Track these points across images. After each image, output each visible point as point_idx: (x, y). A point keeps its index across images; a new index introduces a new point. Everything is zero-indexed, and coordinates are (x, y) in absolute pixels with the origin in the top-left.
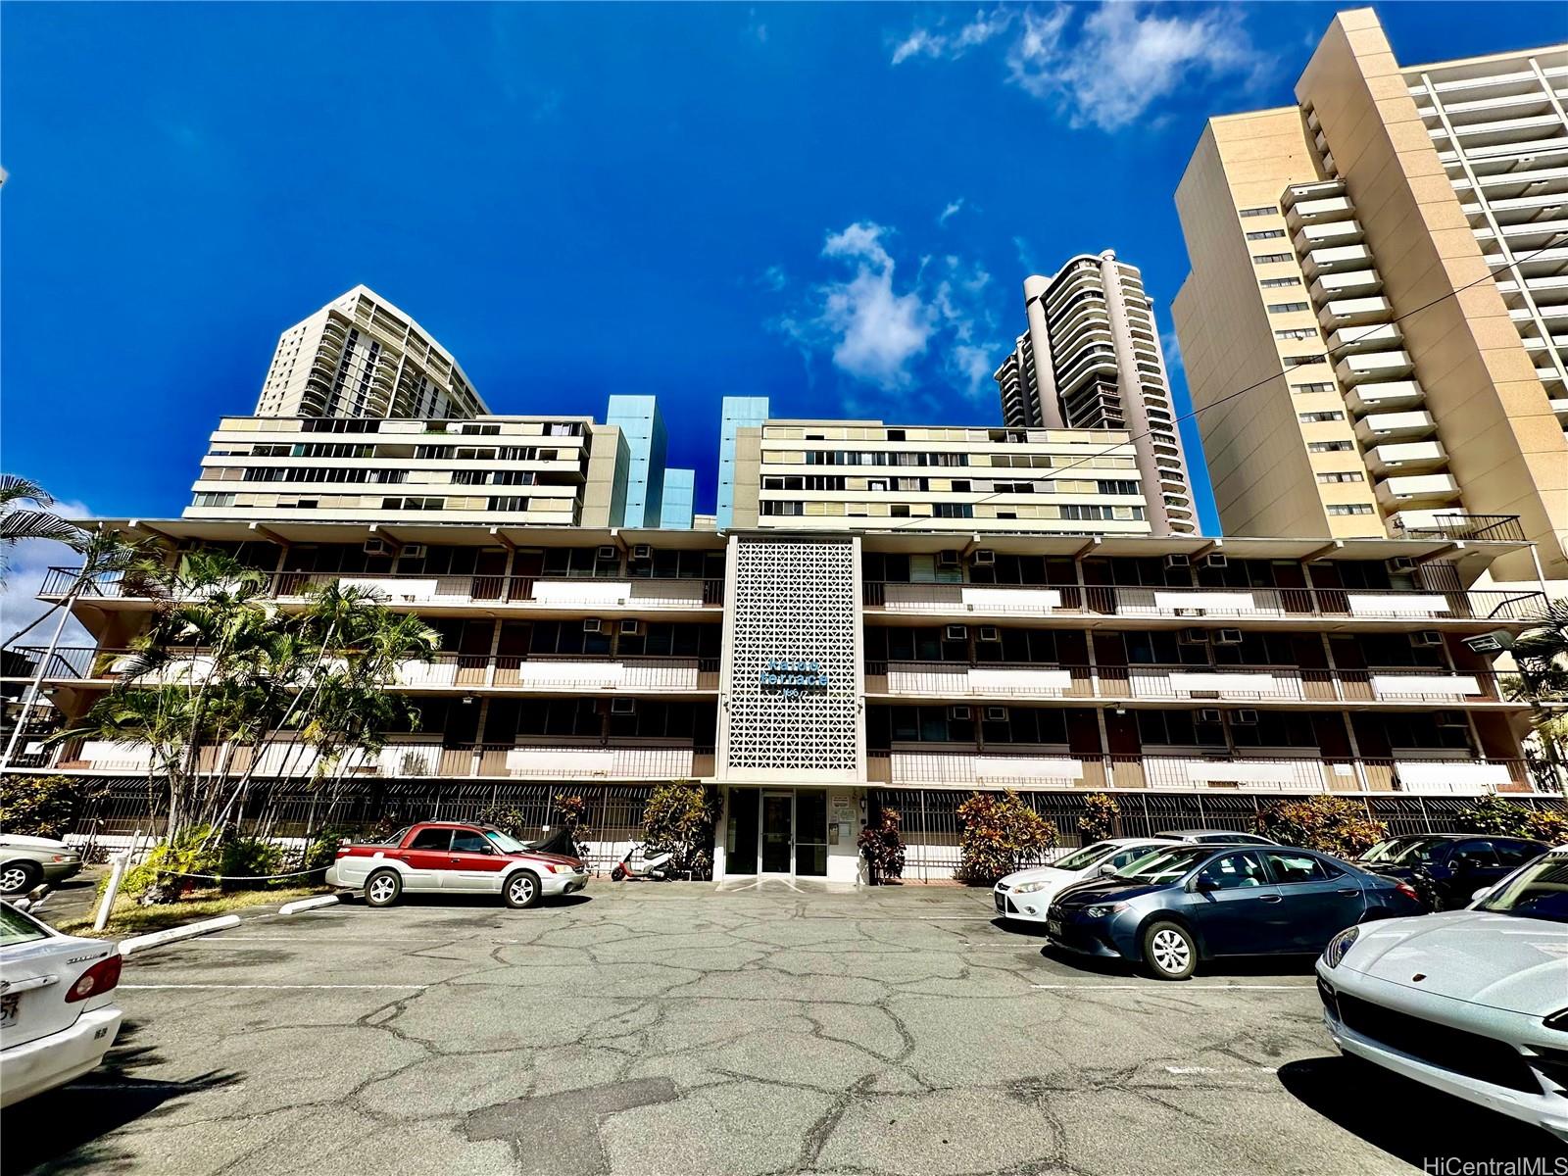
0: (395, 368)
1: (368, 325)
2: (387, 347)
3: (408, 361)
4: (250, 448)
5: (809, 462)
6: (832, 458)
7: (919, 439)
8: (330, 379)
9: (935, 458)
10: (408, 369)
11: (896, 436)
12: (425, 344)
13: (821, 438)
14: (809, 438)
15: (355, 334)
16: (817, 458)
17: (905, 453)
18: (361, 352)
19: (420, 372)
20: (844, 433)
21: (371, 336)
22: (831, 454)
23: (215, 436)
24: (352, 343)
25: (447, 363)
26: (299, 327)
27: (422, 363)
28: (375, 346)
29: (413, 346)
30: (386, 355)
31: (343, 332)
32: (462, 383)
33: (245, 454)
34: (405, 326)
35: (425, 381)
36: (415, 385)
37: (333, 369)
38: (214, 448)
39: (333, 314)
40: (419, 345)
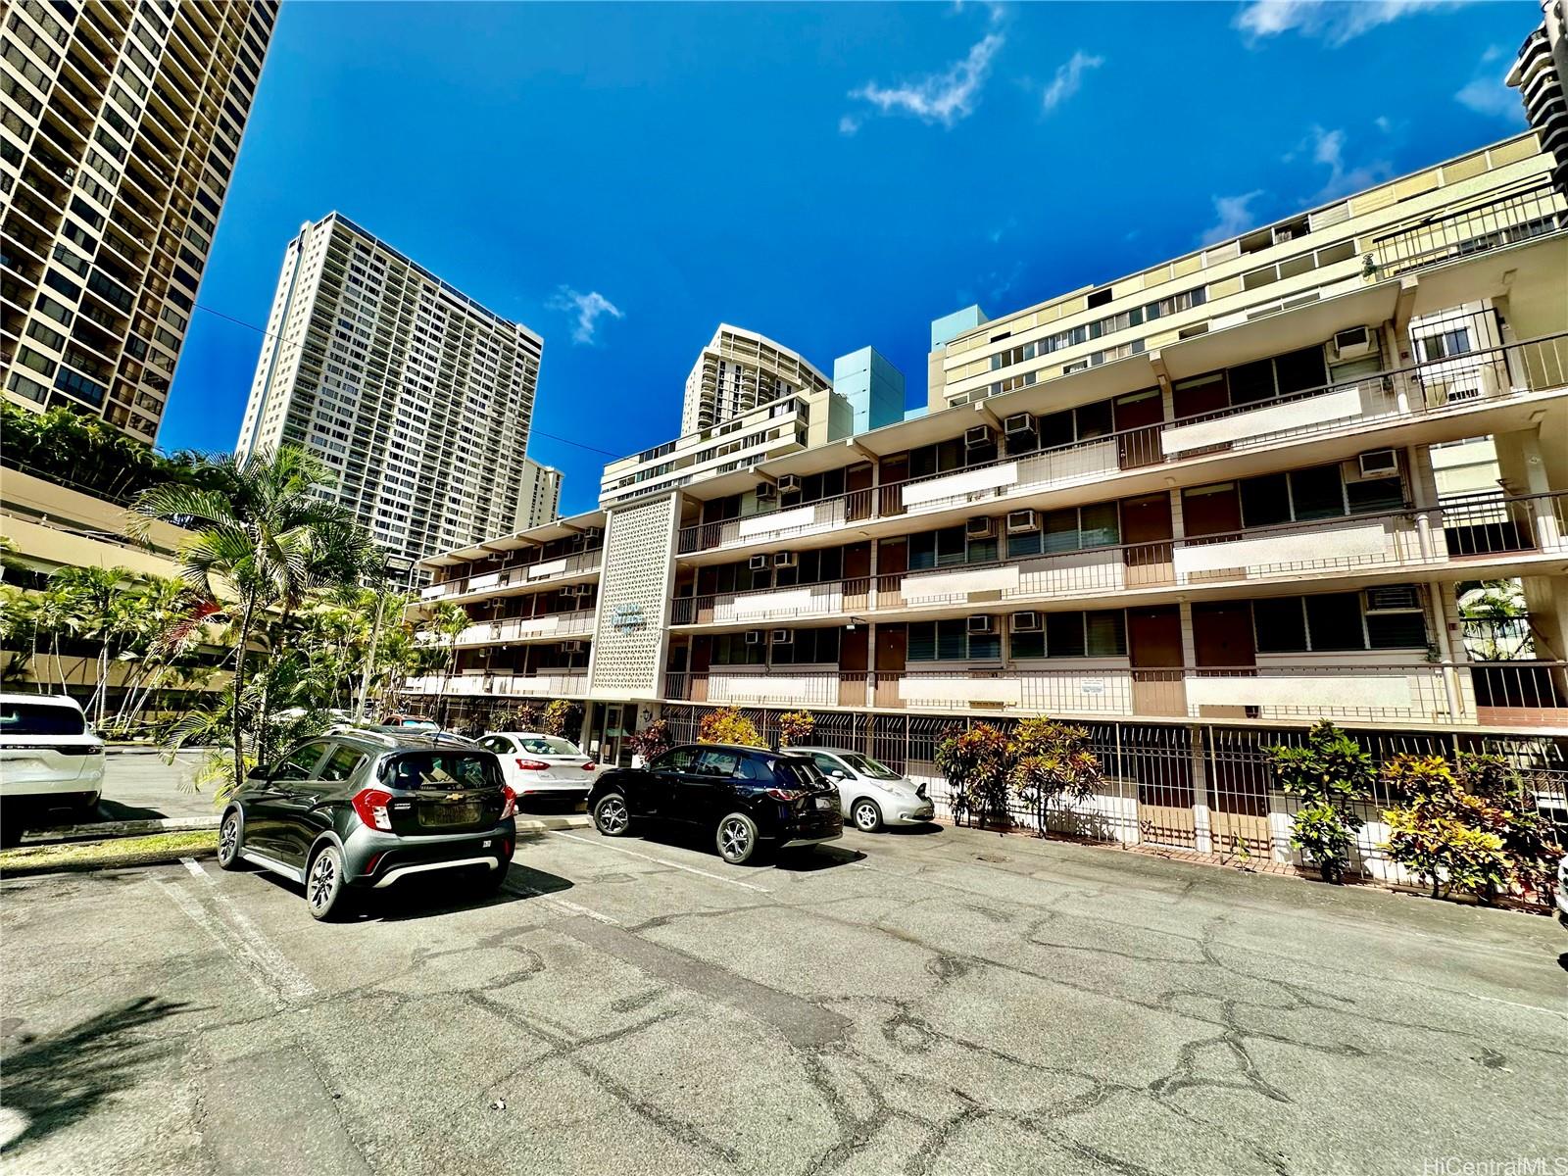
0: (754, 381)
1: (732, 354)
2: (747, 367)
3: (763, 372)
4: (617, 484)
5: (995, 367)
6: (1019, 354)
7: (1130, 292)
8: (712, 407)
9: (1154, 309)
10: (764, 379)
11: (1100, 299)
12: (774, 352)
13: (1008, 335)
14: (994, 340)
15: (723, 364)
16: (1005, 359)
17: (1111, 317)
18: (729, 377)
19: (773, 377)
20: (1033, 320)
21: (735, 361)
22: (1018, 350)
23: (603, 480)
24: (722, 373)
25: (793, 361)
26: (692, 375)
27: (774, 369)
28: (738, 368)
29: (766, 358)
30: (746, 373)
31: (715, 366)
32: (810, 373)
33: (615, 488)
34: (756, 343)
35: (779, 383)
36: (772, 390)
37: (713, 399)
38: (604, 488)
39: (707, 356)
40: (770, 355)
